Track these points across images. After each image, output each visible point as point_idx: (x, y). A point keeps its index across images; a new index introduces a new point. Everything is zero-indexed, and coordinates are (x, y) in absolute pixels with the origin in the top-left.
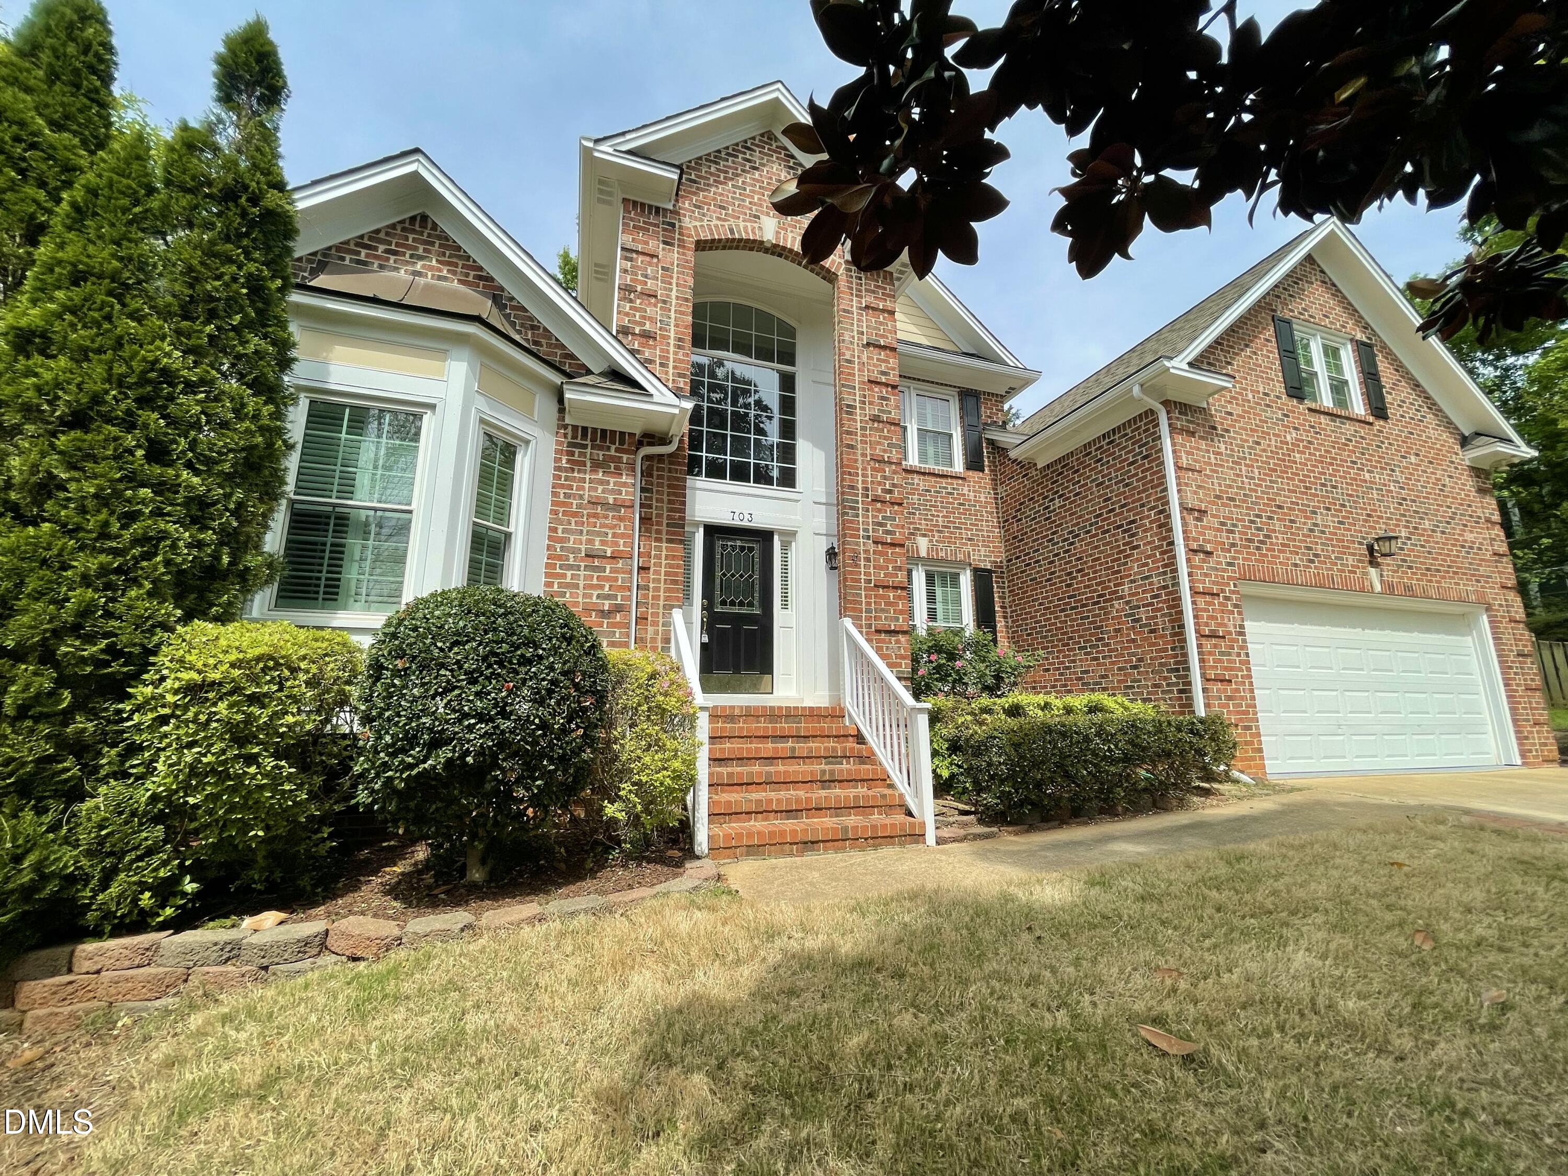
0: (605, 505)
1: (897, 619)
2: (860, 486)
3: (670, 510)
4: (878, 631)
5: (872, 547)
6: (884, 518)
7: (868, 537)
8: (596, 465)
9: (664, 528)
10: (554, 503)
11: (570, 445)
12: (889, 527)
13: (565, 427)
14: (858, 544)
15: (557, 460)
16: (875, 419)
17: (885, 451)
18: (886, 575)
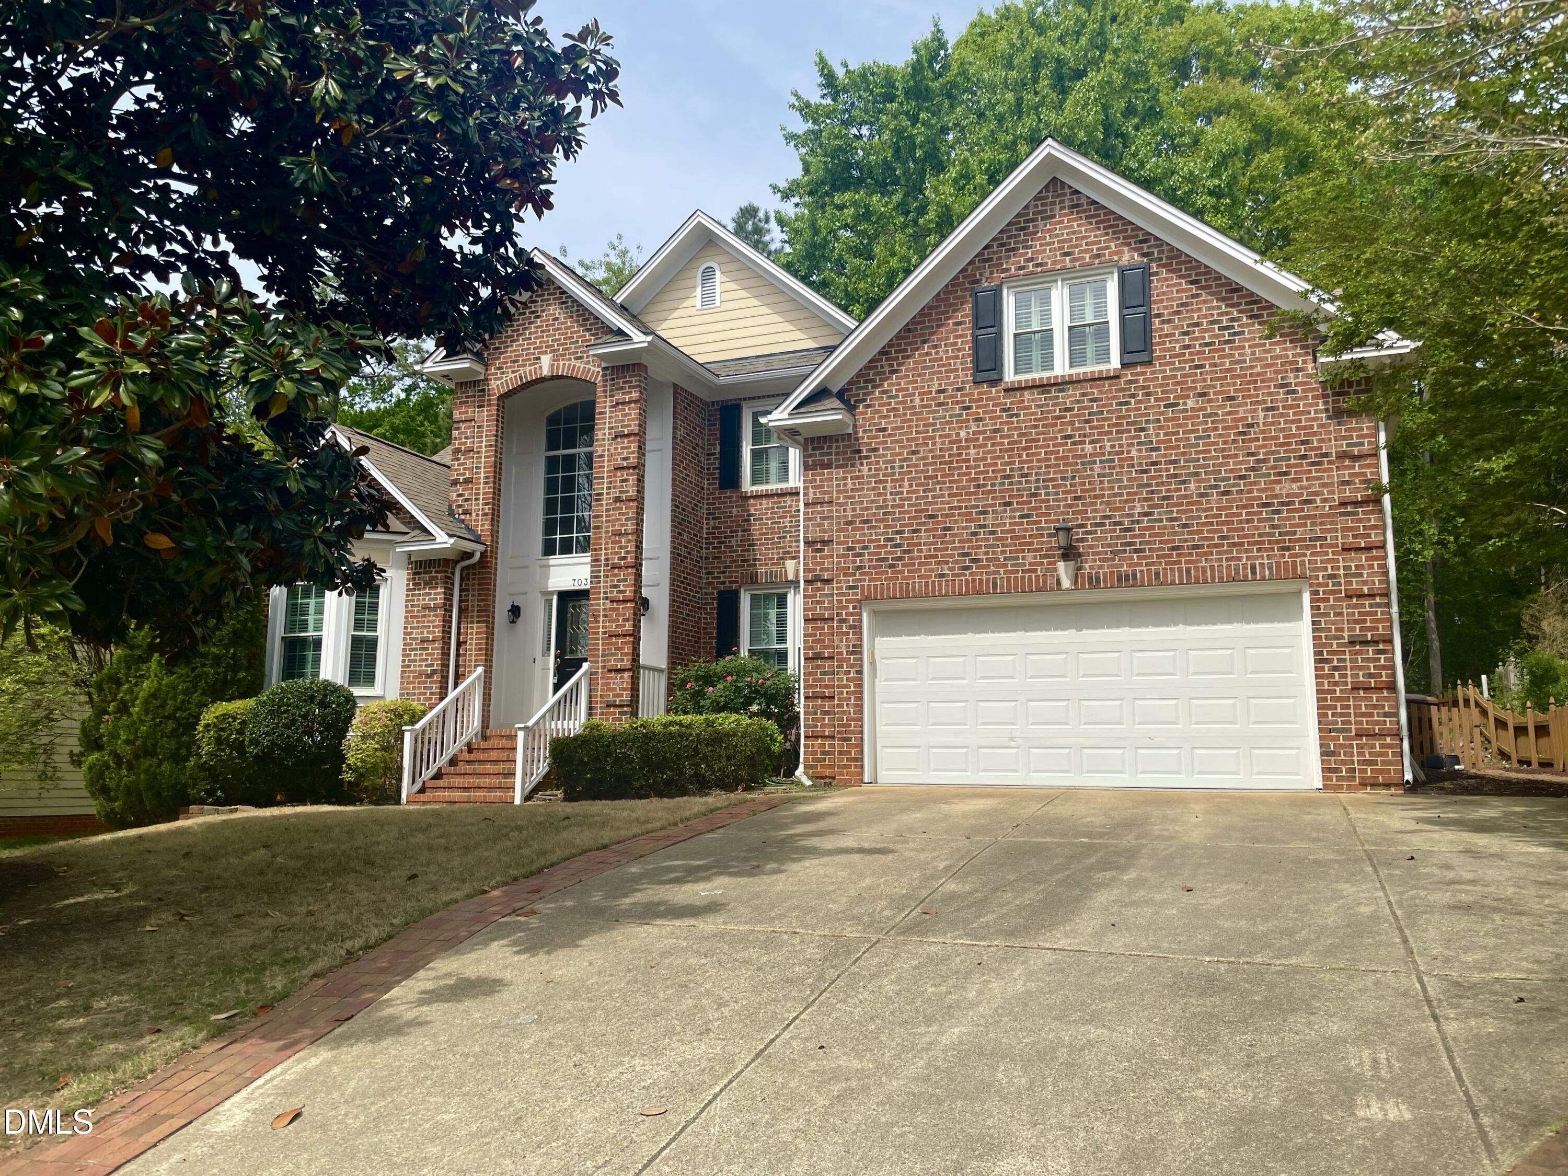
0: (430, 609)
1: (623, 660)
2: (603, 558)
3: (479, 601)
4: (610, 671)
5: (609, 605)
6: (618, 581)
7: (607, 598)
8: (426, 584)
9: (475, 614)
10: (407, 612)
11: (414, 574)
12: (622, 588)
13: (411, 563)
14: (598, 605)
15: (408, 585)
16: (617, 500)
17: (622, 525)
18: (617, 626)
